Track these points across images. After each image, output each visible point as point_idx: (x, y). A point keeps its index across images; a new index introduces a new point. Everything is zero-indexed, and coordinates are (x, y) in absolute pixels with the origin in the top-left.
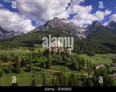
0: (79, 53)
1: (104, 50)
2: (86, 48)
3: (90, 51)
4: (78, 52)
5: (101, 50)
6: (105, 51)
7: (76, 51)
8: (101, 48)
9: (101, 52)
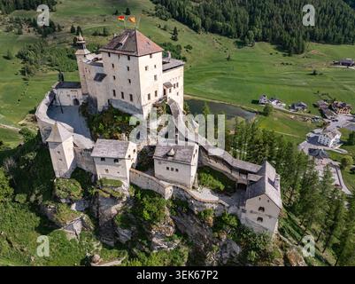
0: (243, 38)
1: (345, 25)
2: (271, 17)
3: (287, 29)
4: (238, 32)
5: (329, 27)
6: (347, 31)
7: (234, 30)
8: (334, 14)
9: (331, 34)
